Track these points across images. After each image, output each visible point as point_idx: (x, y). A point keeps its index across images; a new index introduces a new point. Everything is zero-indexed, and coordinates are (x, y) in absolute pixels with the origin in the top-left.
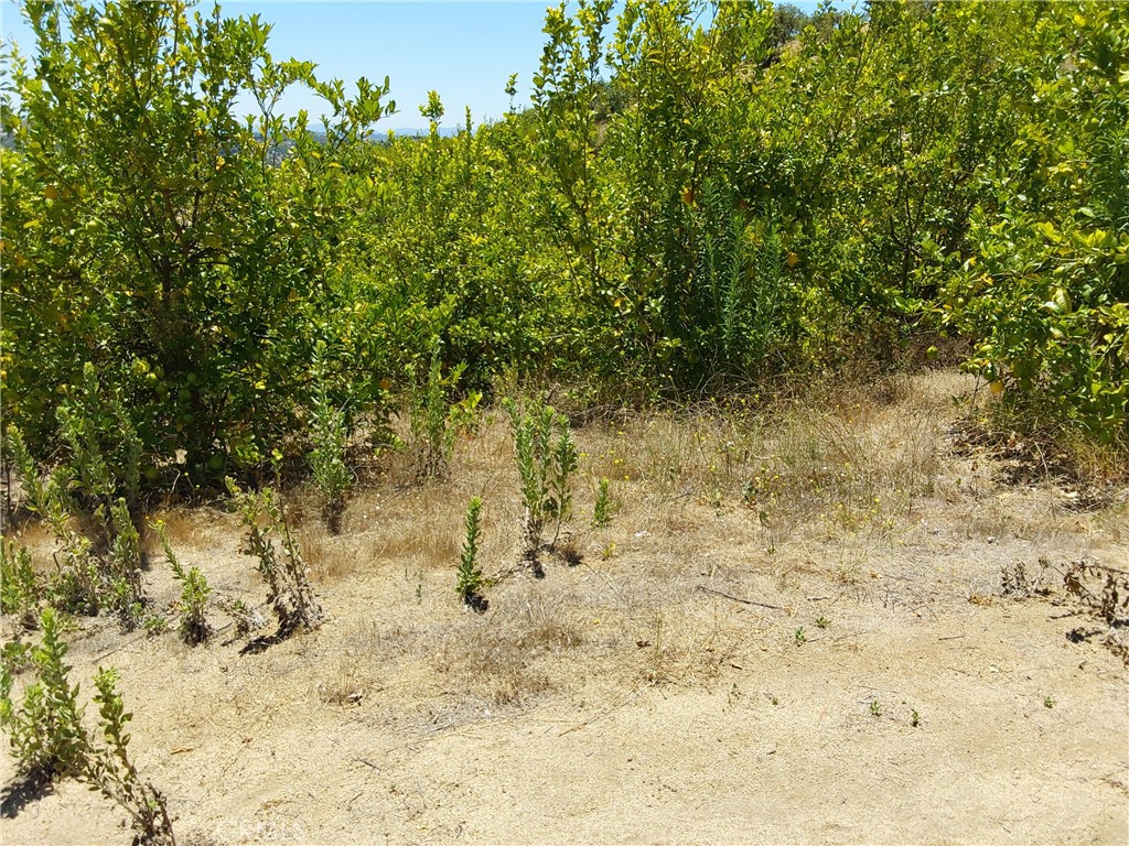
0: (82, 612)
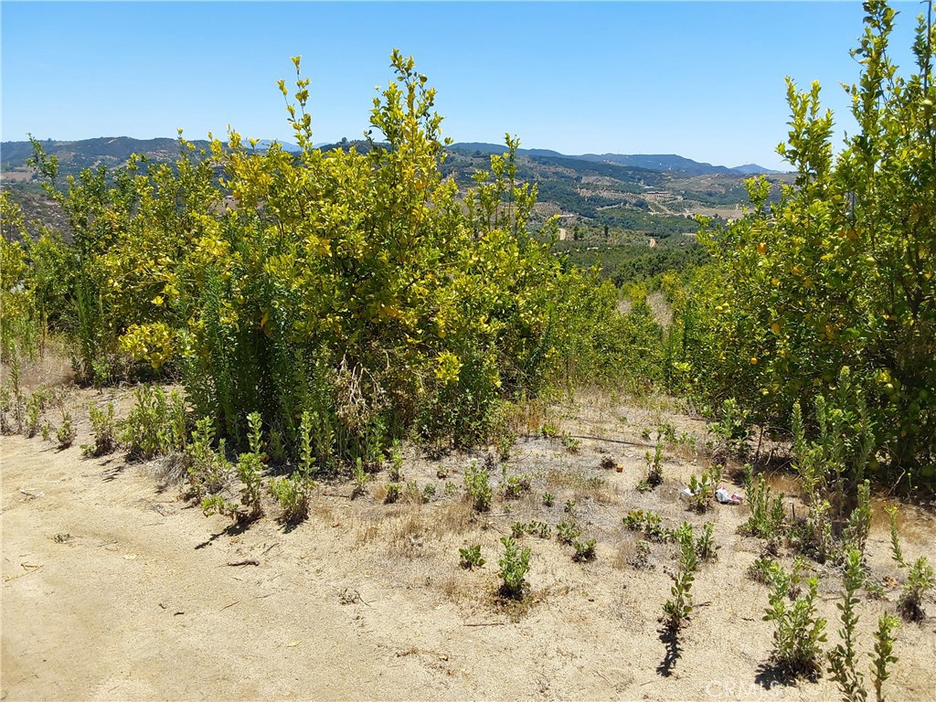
0: (812, 556)
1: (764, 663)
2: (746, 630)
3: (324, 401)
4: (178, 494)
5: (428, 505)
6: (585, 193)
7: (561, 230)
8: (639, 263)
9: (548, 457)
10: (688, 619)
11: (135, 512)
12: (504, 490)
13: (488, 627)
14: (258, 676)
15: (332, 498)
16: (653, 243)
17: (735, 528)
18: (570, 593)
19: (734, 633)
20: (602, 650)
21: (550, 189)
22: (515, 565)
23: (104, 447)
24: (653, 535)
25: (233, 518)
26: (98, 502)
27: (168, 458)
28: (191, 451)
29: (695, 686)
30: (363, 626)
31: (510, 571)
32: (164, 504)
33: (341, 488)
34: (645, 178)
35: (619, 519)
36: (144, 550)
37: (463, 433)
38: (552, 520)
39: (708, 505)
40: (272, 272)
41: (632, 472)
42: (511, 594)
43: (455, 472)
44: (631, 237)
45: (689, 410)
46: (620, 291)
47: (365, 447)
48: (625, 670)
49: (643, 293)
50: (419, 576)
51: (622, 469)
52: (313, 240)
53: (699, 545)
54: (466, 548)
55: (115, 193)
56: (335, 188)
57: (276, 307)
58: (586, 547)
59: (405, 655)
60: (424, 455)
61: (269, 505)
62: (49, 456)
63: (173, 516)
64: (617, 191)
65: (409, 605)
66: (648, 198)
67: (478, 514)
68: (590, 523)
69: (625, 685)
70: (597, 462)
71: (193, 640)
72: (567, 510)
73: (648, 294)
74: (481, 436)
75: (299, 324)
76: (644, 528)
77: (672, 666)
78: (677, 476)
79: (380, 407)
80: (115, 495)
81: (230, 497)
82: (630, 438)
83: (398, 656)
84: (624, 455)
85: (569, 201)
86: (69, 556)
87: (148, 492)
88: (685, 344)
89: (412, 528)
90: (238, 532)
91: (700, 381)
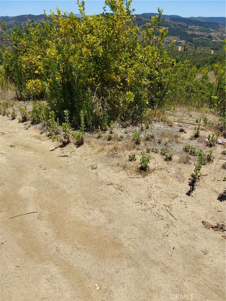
1: (221, 194)
2: (218, 184)
3: (89, 107)
4: (46, 135)
5: (121, 142)
6: (189, 32)
7: (179, 47)
8: (207, 60)
9: (162, 128)
10: (199, 179)
11: (33, 139)
12: (145, 138)
13: (135, 178)
14: (66, 188)
15: (91, 138)
16: (212, 52)
17: (221, 152)
18: (162, 170)
19: (214, 184)
20: (169, 187)
21: (177, 31)
22: (145, 160)
23: (24, 120)
24: (193, 153)
25: (61, 142)
26: (23, 136)
27: (43, 124)
28: (49, 121)
29: (198, 199)
30: (97, 176)
31: (143, 163)
32: (42, 138)
33: (94, 135)
34: (212, 27)
35: (182, 148)
36: (36, 151)
37: (134, 119)
38: (159, 148)
39: (213, 144)
40: (72, 62)
41: (190, 133)
42: (143, 169)
43: (130, 132)
44: (205, 50)
45: (215, 113)
46: (199, 71)
47: (102, 123)
48: (176, 193)
49: (207, 71)
50: (116, 162)
51: (186, 132)
52: (84, 50)
53: (207, 157)
54: (131, 155)
55: (25, 34)
56: (92, 29)
57: (74, 74)
58: (169, 156)
59: (109, 185)
60: (122, 126)
61: (72, 139)
62: (9, 121)
63: (44, 141)
64: (201, 32)
65: (112, 171)
66: (213, 34)
67: (136, 145)
68: (172, 149)
69: (175, 197)
70: (178, 130)
71: (48, 177)
72: (165, 145)
73: (209, 72)
74: (140, 120)
75: (81, 81)
76: (190, 151)
77: (191, 193)
78: (205, 135)
79: (107, 110)
80: (28, 134)
81: (61, 136)
82: (192, 122)
83: (107, 185)
84: (188, 128)
85: (183, 35)
86: (14, 151)
87: (37, 133)
88: (217, 90)
89: (115, 148)
90: (63, 147)
91: (220, 103)
